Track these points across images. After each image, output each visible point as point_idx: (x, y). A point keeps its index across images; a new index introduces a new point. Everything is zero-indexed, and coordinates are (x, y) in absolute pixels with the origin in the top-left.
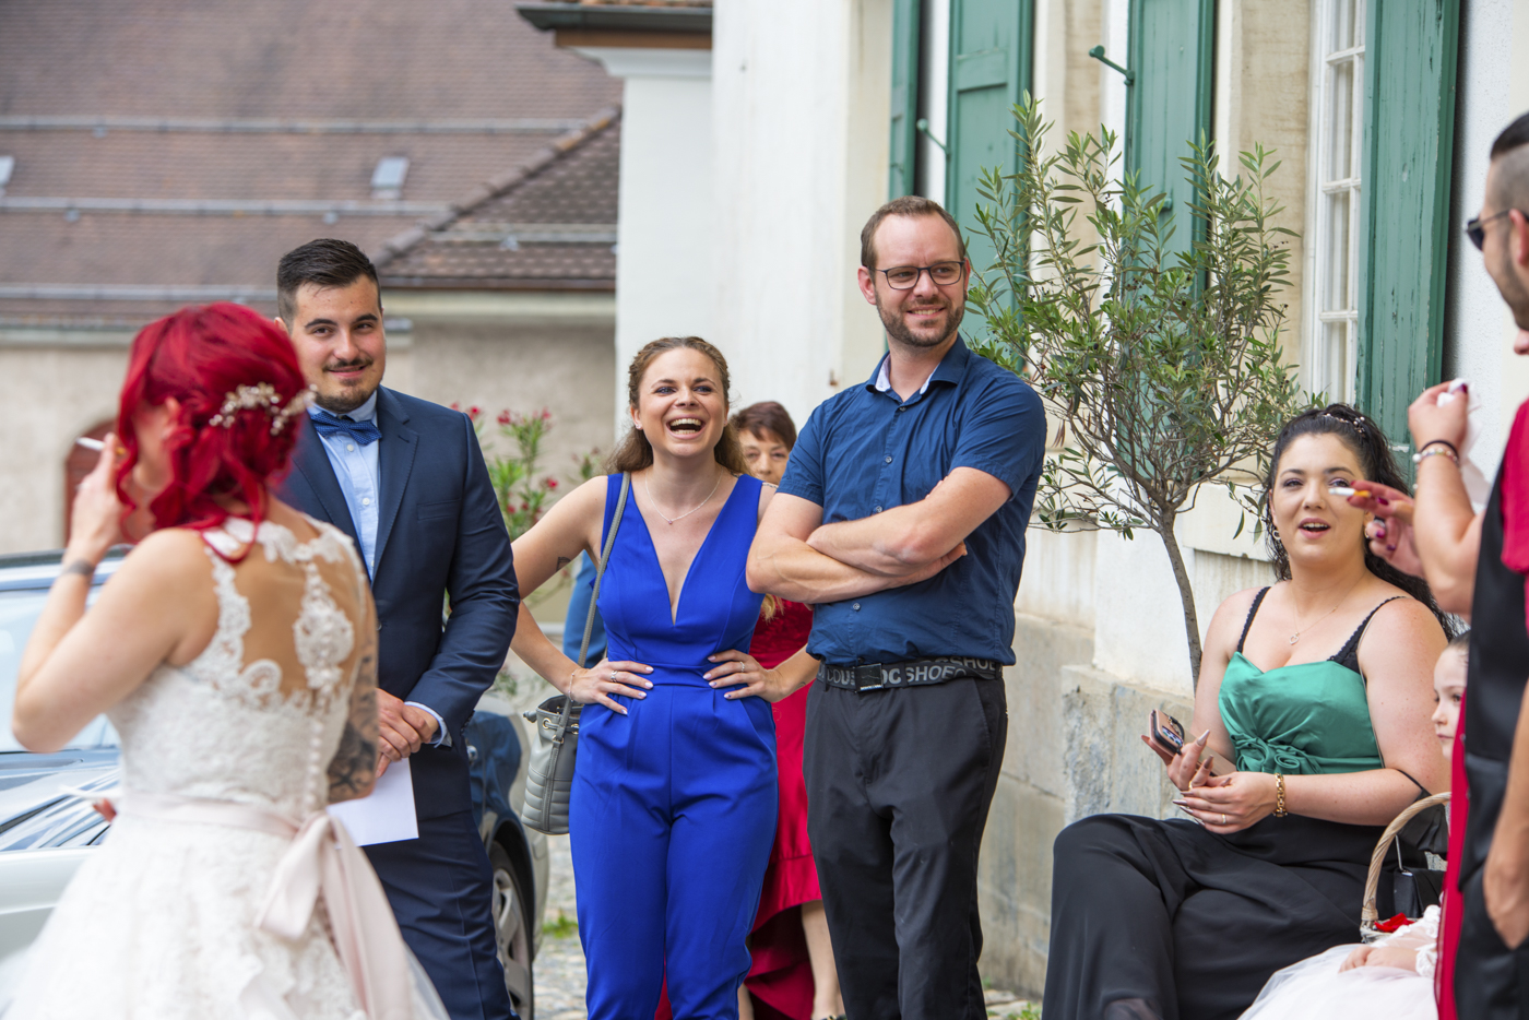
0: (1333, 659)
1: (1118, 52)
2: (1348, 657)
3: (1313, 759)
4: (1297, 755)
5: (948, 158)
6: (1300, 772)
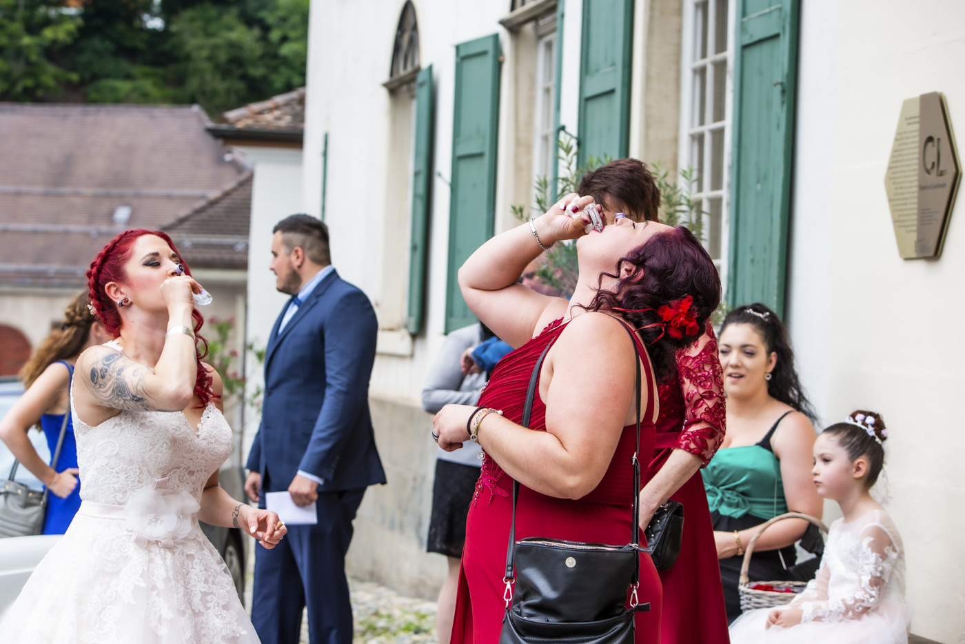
0: (758, 444)
1: (573, 128)
3: (746, 499)
4: (737, 496)
5: (452, 189)
6: (737, 505)
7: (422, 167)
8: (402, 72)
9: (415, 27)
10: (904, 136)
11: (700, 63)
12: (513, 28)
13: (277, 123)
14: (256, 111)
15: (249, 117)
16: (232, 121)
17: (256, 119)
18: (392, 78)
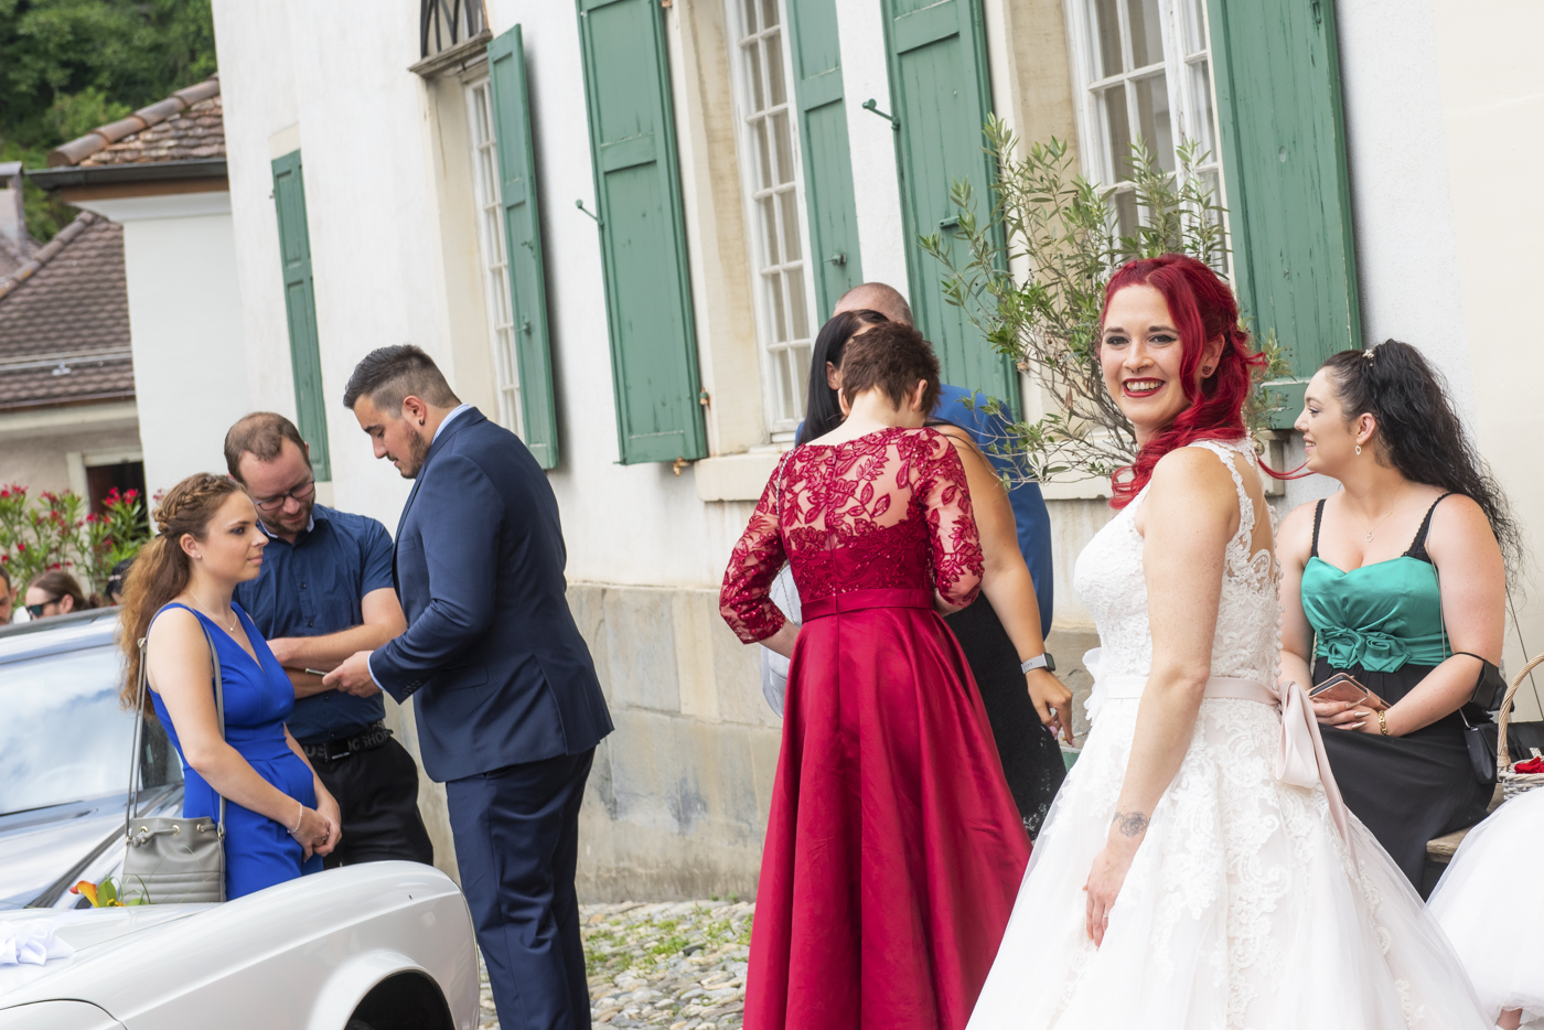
0: (1406, 554)
1: (884, 103)
2: (1418, 551)
3: (1401, 640)
5: (602, 227)
6: (1390, 653)
8: (450, 46)
13: (154, 153)
14: (111, 138)
15: (102, 150)
16: (74, 160)
17: (116, 152)
18: (427, 59)
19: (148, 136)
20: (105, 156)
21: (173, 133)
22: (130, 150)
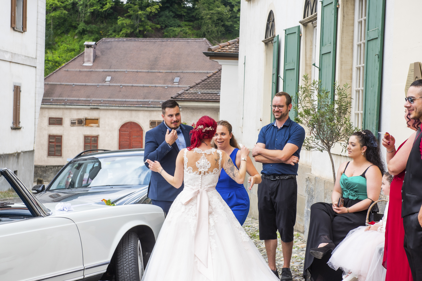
0: (361, 175)
1: (317, 64)
2: (363, 175)
3: (357, 193)
4: (354, 192)
5: (284, 81)
6: (354, 196)
7: (275, 72)
8: (269, 37)
9: (273, 21)
10: (410, 75)
11: (360, 43)
12: (305, 24)
13: (230, 51)
14: (222, 47)
15: (219, 49)
16: (213, 50)
17: (222, 49)
18: (266, 39)
19: (230, 47)
20: (220, 50)
21: (235, 47)
22: (225, 49)
